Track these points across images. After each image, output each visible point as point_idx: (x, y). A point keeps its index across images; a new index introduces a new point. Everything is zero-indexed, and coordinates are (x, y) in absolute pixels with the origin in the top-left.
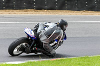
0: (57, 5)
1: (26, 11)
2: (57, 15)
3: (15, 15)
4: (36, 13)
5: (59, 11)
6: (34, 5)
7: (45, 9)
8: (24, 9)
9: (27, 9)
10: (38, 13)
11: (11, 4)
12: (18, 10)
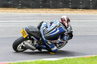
0: (91, 5)
1: (62, 10)
2: (91, 14)
3: (52, 14)
4: (71, 12)
5: (93, 10)
6: (70, 5)
7: (80, 9)
8: (60, 8)
9: (63, 8)
10: (73, 12)
11: (48, 4)
12: (55, 9)
